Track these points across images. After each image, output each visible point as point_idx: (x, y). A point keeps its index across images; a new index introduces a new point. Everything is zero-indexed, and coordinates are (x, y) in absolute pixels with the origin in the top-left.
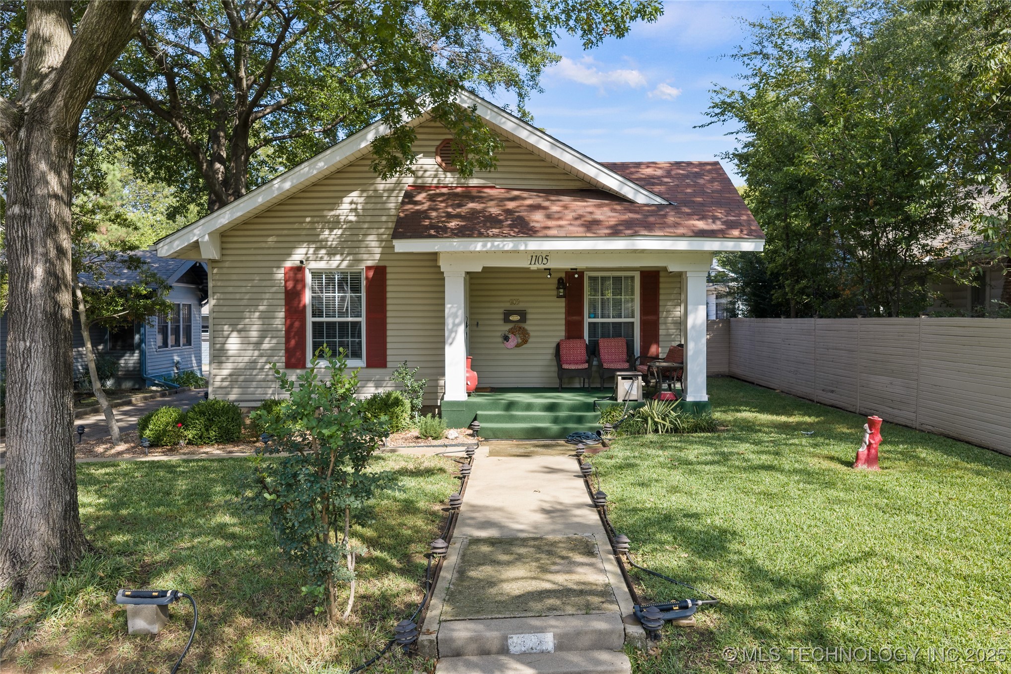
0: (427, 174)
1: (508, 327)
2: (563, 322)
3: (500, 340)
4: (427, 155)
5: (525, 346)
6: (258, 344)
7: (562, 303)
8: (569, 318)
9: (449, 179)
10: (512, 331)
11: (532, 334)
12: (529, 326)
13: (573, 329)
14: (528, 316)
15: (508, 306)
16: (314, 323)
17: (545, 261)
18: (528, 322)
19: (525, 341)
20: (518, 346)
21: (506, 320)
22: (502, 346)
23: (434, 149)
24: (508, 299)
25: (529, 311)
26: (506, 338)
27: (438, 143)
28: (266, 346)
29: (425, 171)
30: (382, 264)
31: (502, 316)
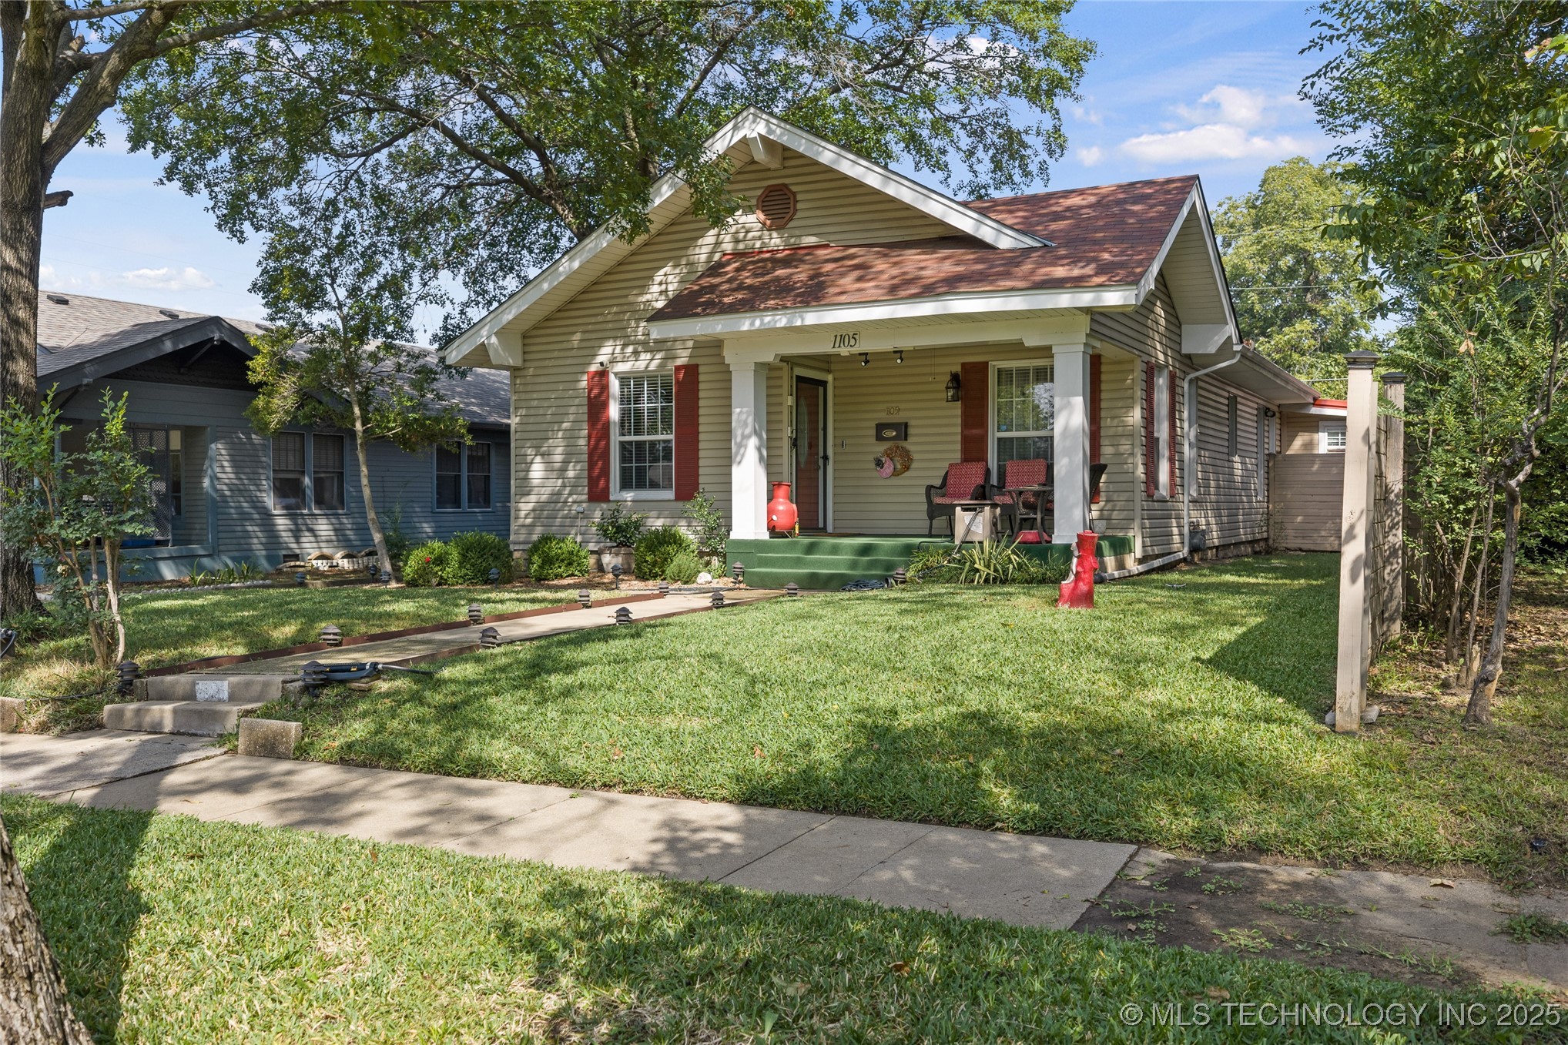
0: (750, 235)
1: (882, 447)
2: (959, 438)
3: (873, 465)
4: (749, 210)
5: (906, 474)
6: (563, 470)
7: (957, 409)
8: (967, 432)
9: (775, 240)
10: (889, 454)
11: (915, 456)
12: (910, 445)
13: (973, 449)
14: (911, 431)
15: (883, 417)
16: (622, 443)
17: (852, 342)
18: (911, 439)
19: (907, 468)
20: (896, 473)
21: (879, 438)
22: (876, 474)
23: (754, 202)
24: (884, 406)
25: (912, 423)
26: (879, 463)
27: (759, 192)
28: (571, 474)
29: (747, 232)
30: (694, 361)
31: (873, 432)
